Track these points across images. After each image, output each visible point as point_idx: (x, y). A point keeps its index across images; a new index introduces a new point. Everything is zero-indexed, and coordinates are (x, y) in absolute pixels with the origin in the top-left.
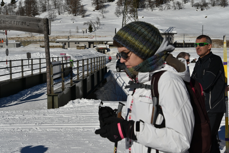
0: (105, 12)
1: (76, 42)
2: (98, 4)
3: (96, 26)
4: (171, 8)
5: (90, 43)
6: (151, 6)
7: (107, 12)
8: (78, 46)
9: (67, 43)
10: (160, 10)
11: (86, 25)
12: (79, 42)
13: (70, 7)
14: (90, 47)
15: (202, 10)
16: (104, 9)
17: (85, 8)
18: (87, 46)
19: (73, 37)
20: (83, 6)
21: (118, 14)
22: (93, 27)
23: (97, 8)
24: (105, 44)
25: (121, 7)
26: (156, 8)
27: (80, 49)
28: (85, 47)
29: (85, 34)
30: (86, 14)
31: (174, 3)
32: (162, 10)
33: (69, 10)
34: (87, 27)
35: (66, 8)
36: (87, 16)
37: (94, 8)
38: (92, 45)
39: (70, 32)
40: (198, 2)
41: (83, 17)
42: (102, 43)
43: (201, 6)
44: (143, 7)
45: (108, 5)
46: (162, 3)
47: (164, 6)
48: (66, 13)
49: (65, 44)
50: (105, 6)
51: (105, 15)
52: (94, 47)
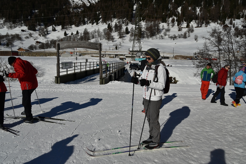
0: (124, 40)
1: (109, 55)
2: (120, 35)
3: (119, 46)
4: (158, 38)
6: (148, 37)
7: (125, 39)
8: (110, 57)
9: (104, 55)
10: (152, 39)
11: (114, 46)
12: (110, 55)
13: (106, 37)
14: (116, 57)
15: (174, 40)
16: (124, 38)
17: (114, 37)
18: (115, 57)
19: (107, 52)
20: (113, 36)
21: (131, 41)
22: (117, 47)
23: (120, 38)
24: (124, 56)
25: (132, 37)
26: (150, 38)
27: (111, 58)
28: (113, 57)
29: (114, 50)
30: (114, 40)
31: (159, 36)
32: (153, 39)
33: (106, 38)
34: (115, 47)
35: (104, 37)
36: (115, 41)
37: (118, 38)
38: (117, 56)
39: (106, 49)
40: (172, 36)
41: (113, 42)
42: (122, 55)
43: (173, 38)
44: (144, 37)
45: (126, 36)
46: (153, 36)
47: (154, 37)
48: (104, 39)
49: (103, 55)
50: (124, 37)
51: (124, 41)
52: (118, 57)
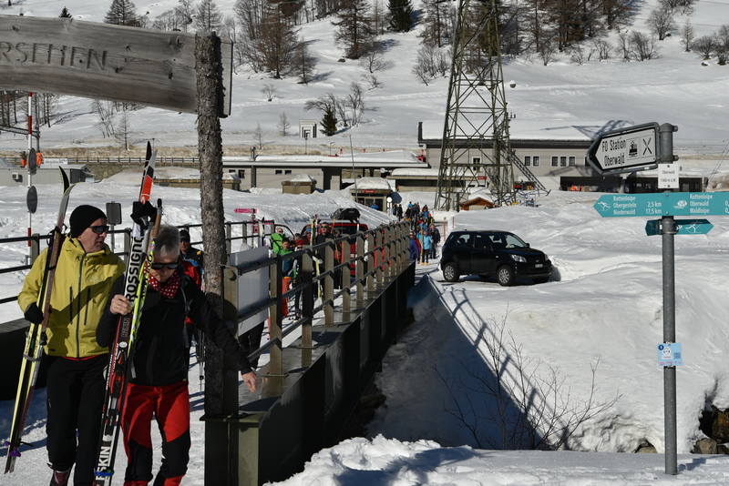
0: (381, 67)
1: (279, 169)
2: (355, 37)
3: (349, 113)
4: (612, 53)
5: (329, 172)
6: (543, 48)
7: (389, 65)
8: (288, 183)
9: (248, 171)
10: (573, 60)
11: (314, 110)
12: (288, 169)
13: (261, 48)
14: (327, 186)
15: (722, 62)
16: (378, 57)
17: (312, 50)
18: (320, 185)
19: (267, 151)
20: (303, 45)
21: (427, 75)
22: (337, 116)
23: (354, 54)
24: (384, 176)
25: (437, 49)
26: (558, 55)
27: (296, 192)
28: (312, 187)
29: (311, 140)
30: (315, 72)
31: (622, 38)
32: (579, 61)
33: (256, 59)
34: (319, 116)
35: (247, 52)
36: (318, 78)
37: (341, 53)
38: (335, 180)
39: (259, 134)
40: (708, 34)
41: (305, 81)
42: (371, 171)
43: (720, 50)
44: (514, 49)
45: (392, 43)
46: (582, 39)
47: (587, 47)
48: (246, 67)
49: (241, 175)
50: (380, 47)
51: (379, 75)
52: (343, 186)
